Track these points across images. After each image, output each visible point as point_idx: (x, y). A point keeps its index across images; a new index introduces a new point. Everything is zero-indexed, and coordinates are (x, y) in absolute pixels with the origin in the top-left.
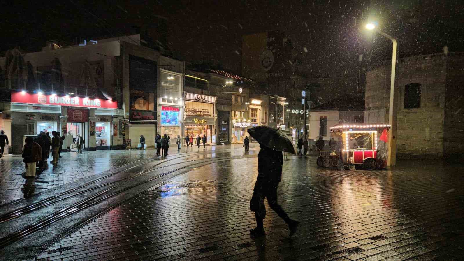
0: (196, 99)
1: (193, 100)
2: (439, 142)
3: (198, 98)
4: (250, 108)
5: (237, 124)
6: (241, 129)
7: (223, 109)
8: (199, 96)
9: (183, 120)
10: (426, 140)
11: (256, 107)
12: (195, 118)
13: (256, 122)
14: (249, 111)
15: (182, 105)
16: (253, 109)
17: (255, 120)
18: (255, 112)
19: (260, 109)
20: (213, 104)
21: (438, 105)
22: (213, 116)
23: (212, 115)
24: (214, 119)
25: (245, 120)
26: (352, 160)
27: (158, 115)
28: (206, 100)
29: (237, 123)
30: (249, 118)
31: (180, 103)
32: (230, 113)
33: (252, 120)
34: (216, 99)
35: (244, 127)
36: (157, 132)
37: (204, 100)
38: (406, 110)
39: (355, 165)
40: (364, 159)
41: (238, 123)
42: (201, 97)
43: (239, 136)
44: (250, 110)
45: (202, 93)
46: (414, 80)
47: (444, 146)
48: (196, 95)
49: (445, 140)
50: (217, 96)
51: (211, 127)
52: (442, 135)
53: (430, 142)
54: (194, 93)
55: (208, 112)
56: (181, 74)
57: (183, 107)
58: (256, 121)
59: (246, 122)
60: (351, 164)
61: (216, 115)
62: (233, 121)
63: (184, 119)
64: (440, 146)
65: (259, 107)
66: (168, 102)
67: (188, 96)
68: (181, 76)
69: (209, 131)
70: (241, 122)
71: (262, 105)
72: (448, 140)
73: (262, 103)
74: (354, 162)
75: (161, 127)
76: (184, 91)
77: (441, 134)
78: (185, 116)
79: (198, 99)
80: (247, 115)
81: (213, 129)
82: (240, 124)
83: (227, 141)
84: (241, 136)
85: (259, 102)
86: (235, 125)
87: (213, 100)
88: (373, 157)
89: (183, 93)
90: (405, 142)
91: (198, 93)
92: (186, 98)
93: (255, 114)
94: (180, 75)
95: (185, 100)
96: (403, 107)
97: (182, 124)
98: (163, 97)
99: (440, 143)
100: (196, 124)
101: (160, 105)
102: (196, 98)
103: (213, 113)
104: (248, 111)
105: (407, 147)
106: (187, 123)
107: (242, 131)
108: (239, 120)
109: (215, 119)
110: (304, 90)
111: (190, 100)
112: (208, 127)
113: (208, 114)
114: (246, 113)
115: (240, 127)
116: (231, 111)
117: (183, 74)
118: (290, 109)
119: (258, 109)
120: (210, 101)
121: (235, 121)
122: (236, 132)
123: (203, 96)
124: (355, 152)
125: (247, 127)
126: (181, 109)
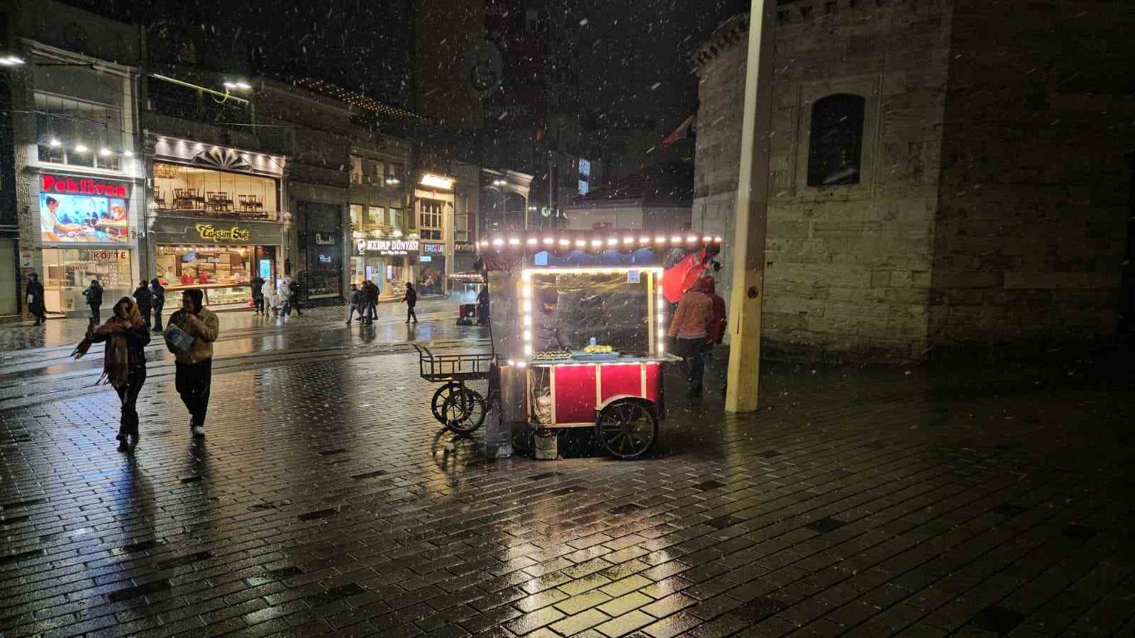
0: (198, 159)
1: (189, 161)
2: (916, 303)
3: (208, 154)
4: (417, 199)
5: (371, 246)
6: (387, 260)
7: (314, 197)
8: (215, 149)
9: (145, 227)
10: (872, 300)
11: (439, 197)
12: (201, 221)
13: (438, 241)
14: (413, 209)
15: (140, 176)
16: (427, 203)
17: (437, 235)
18: (434, 211)
19: (450, 204)
20: (277, 181)
21: (918, 170)
22: (278, 218)
23: (275, 215)
24: (282, 225)
25: (398, 233)
26: (547, 404)
27: (19, 207)
28: (244, 164)
29: (370, 243)
30: (413, 228)
31: (132, 168)
32: (345, 209)
33: (425, 234)
34: (283, 164)
35: (396, 253)
36: (22, 265)
37: (237, 165)
38: (813, 193)
39: (560, 433)
40: (600, 406)
41: (375, 242)
42: (224, 155)
43: (381, 280)
44: (418, 204)
45: (226, 142)
46: (841, 85)
47: (930, 320)
48: (199, 147)
49: (934, 296)
50: (288, 155)
51: (270, 253)
52: (925, 281)
53: (885, 306)
54: (192, 138)
55: (260, 205)
56: (128, 68)
57: (140, 182)
58: (438, 238)
59: (403, 239)
60: (542, 431)
61: (288, 215)
62: (355, 234)
63: (151, 222)
64: (918, 321)
65: (449, 198)
66: (70, 162)
67: (162, 145)
68: (128, 75)
69: (265, 265)
70: (384, 238)
71: (455, 191)
72: (946, 300)
73: (455, 186)
74: (554, 420)
75: (39, 249)
76: (142, 128)
77: (923, 275)
78: (154, 214)
79: (211, 157)
80: (407, 218)
81: (281, 259)
82: (382, 246)
83: (338, 295)
84: (388, 281)
85: (446, 183)
86: (360, 246)
87: (275, 165)
88: (644, 396)
89: (142, 134)
90: (808, 306)
91: (208, 141)
92: (153, 151)
93: (434, 217)
94: (126, 72)
95: (149, 158)
96: (804, 182)
97: (143, 242)
98: (41, 144)
99: (920, 309)
100: (204, 241)
101: (30, 171)
102: (203, 156)
103: (278, 209)
104: (412, 207)
105: (811, 320)
106: (163, 239)
107: (390, 267)
108: (377, 233)
109: (285, 229)
110: (586, 158)
111: (174, 161)
112: (260, 251)
113: (259, 209)
114: (406, 213)
115: (383, 253)
116: (348, 205)
117: (134, 69)
118: (537, 206)
119: (444, 202)
120: (260, 168)
121: (364, 235)
122: (369, 269)
123: (231, 152)
124: (558, 371)
125: (406, 253)
126: (135, 188)
